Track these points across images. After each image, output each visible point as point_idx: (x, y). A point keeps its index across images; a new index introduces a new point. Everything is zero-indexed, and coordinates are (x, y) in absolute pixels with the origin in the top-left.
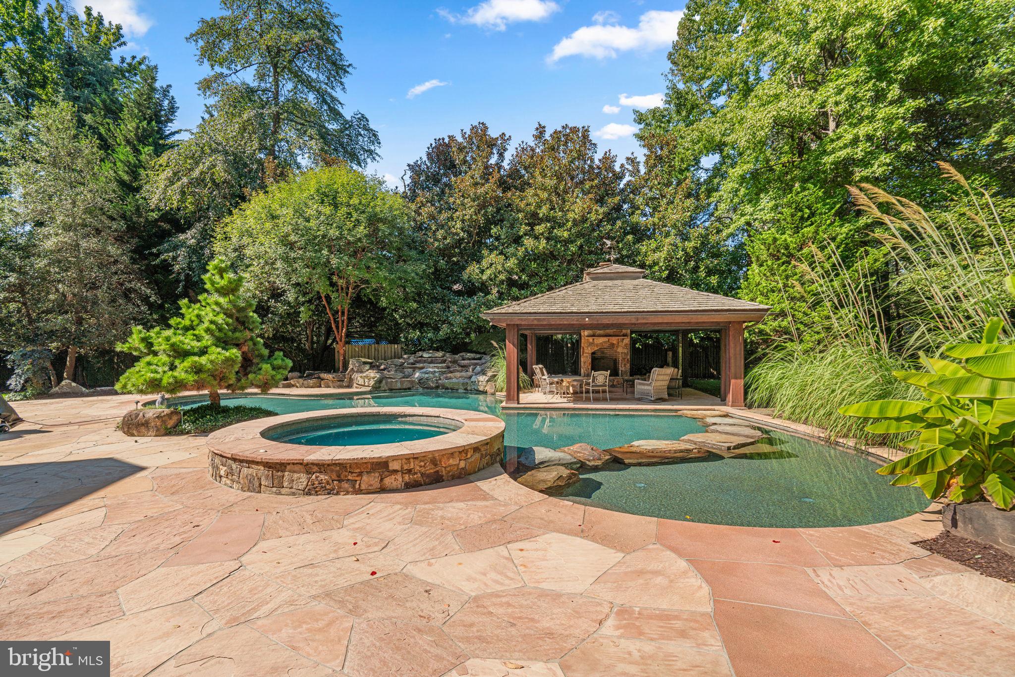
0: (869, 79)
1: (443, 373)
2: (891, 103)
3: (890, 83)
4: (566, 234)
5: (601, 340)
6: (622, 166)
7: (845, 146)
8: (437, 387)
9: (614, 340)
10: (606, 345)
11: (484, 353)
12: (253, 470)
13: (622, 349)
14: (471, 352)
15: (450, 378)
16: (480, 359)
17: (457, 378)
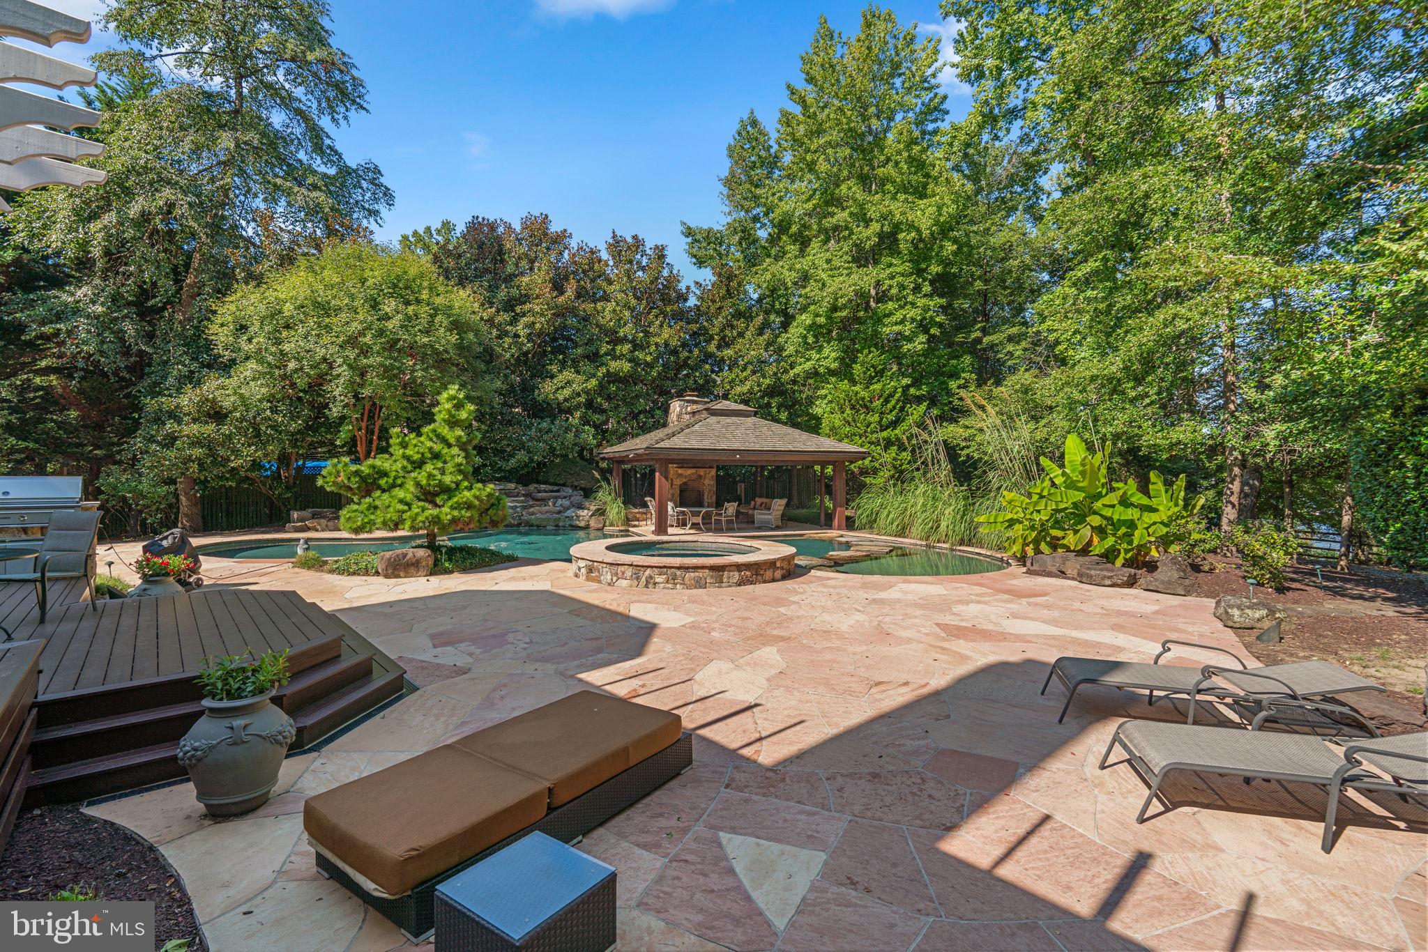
0: (912, 274)
1: (524, 508)
2: (925, 296)
3: (924, 280)
4: (649, 359)
5: (689, 472)
6: (688, 288)
7: (896, 324)
8: (519, 525)
9: (701, 472)
10: (694, 477)
11: (564, 485)
12: (699, 574)
13: (709, 480)
14: (545, 483)
15: (533, 514)
16: (558, 491)
17: (539, 513)
